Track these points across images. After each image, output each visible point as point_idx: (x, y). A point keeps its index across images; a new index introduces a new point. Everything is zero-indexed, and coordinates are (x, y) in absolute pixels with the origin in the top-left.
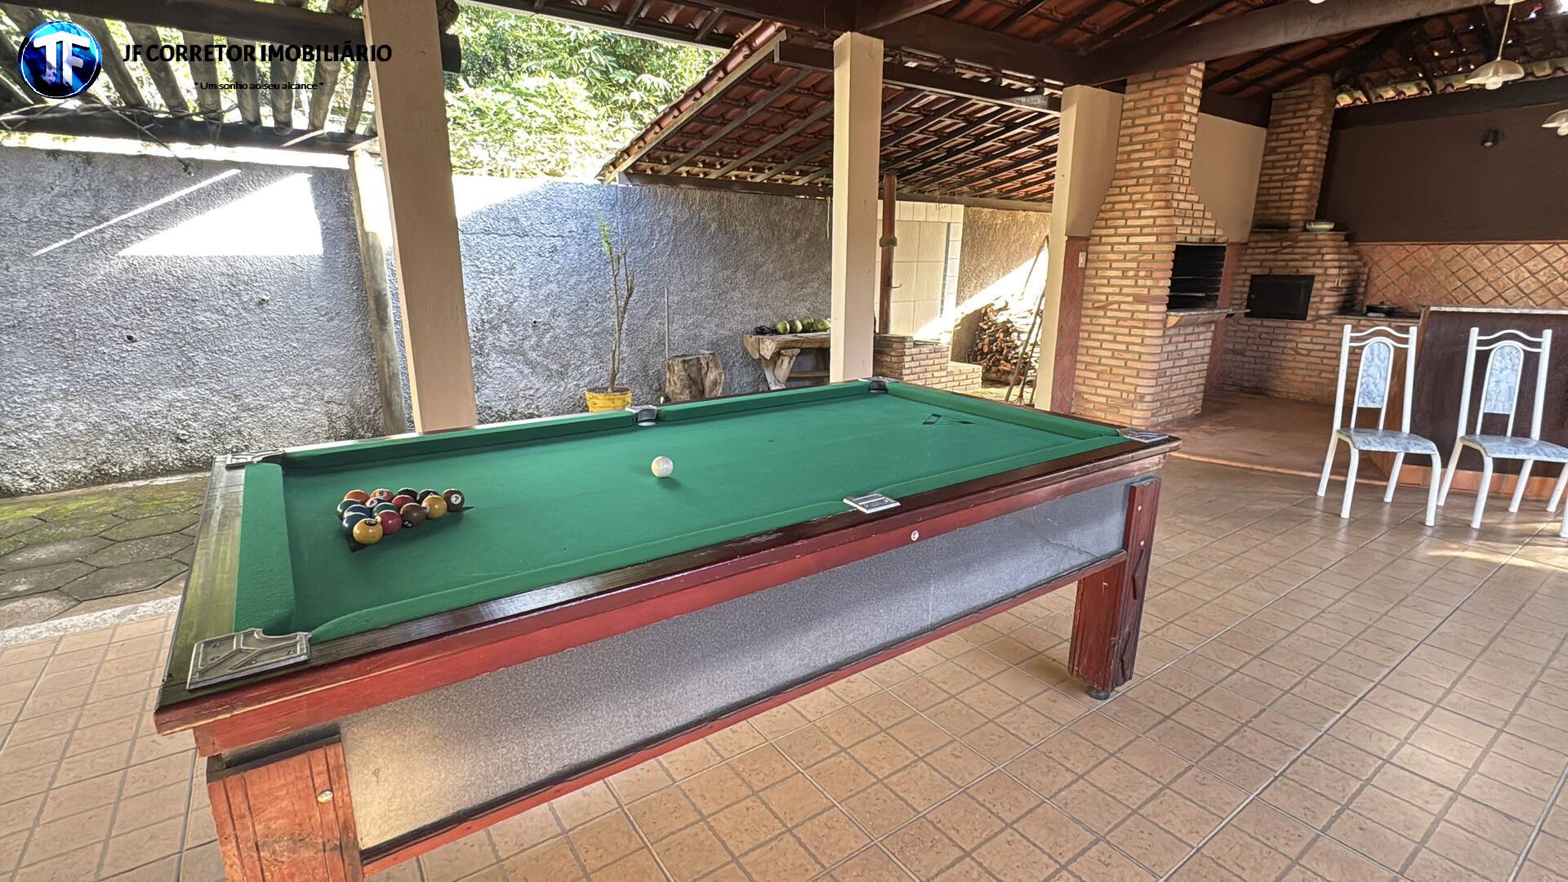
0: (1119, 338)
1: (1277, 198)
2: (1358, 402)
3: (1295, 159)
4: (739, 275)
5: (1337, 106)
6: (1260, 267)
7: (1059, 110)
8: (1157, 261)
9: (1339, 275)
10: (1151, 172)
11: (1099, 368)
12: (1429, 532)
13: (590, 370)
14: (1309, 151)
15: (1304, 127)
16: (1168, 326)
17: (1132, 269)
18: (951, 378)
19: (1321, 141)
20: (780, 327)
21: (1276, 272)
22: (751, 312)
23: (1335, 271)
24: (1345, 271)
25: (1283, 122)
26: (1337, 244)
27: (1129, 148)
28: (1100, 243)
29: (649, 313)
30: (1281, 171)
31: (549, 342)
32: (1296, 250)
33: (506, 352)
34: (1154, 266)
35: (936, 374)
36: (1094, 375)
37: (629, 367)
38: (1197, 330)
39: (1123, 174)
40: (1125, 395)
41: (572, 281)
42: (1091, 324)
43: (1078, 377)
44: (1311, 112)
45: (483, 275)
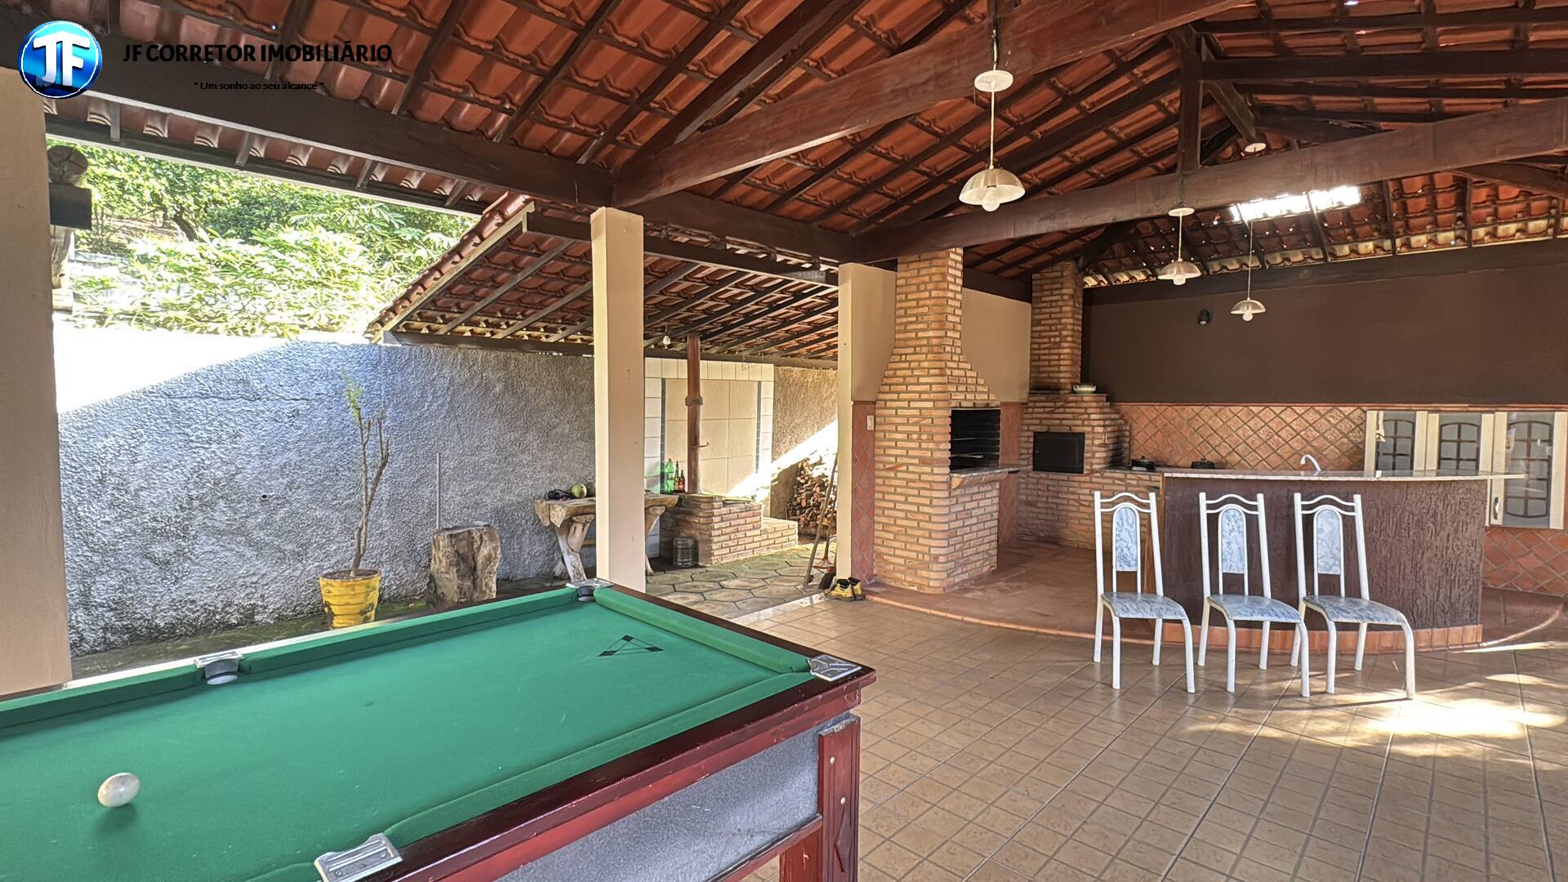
0: (910, 499)
1: (1047, 363)
2: (1117, 567)
3: (1056, 330)
4: (530, 437)
5: (1087, 286)
6: (1040, 424)
7: (837, 285)
8: (936, 426)
9: (1104, 433)
10: (925, 342)
11: (895, 529)
12: (1191, 700)
13: (339, 548)
14: (1066, 324)
15: (1060, 303)
16: (953, 487)
17: (915, 432)
18: (765, 537)
19: (1076, 316)
20: (576, 491)
21: (1054, 429)
22: (543, 475)
23: (1101, 430)
24: (1109, 429)
25: (1043, 299)
26: (1100, 404)
27: (905, 320)
28: (885, 408)
29: (418, 481)
30: (1046, 340)
31: (283, 519)
32: (1068, 410)
33: (222, 533)
34: (934, 430)
35: (748, 534)
36: (891, 536)
37: (389, 541)
38: (982, 489)
39: (902, 343)
40: (920, 556)
41: (318, 448)
42: (884, 485)
43: (878, 537)
44: (1064, 291)
45: (193, 445)
